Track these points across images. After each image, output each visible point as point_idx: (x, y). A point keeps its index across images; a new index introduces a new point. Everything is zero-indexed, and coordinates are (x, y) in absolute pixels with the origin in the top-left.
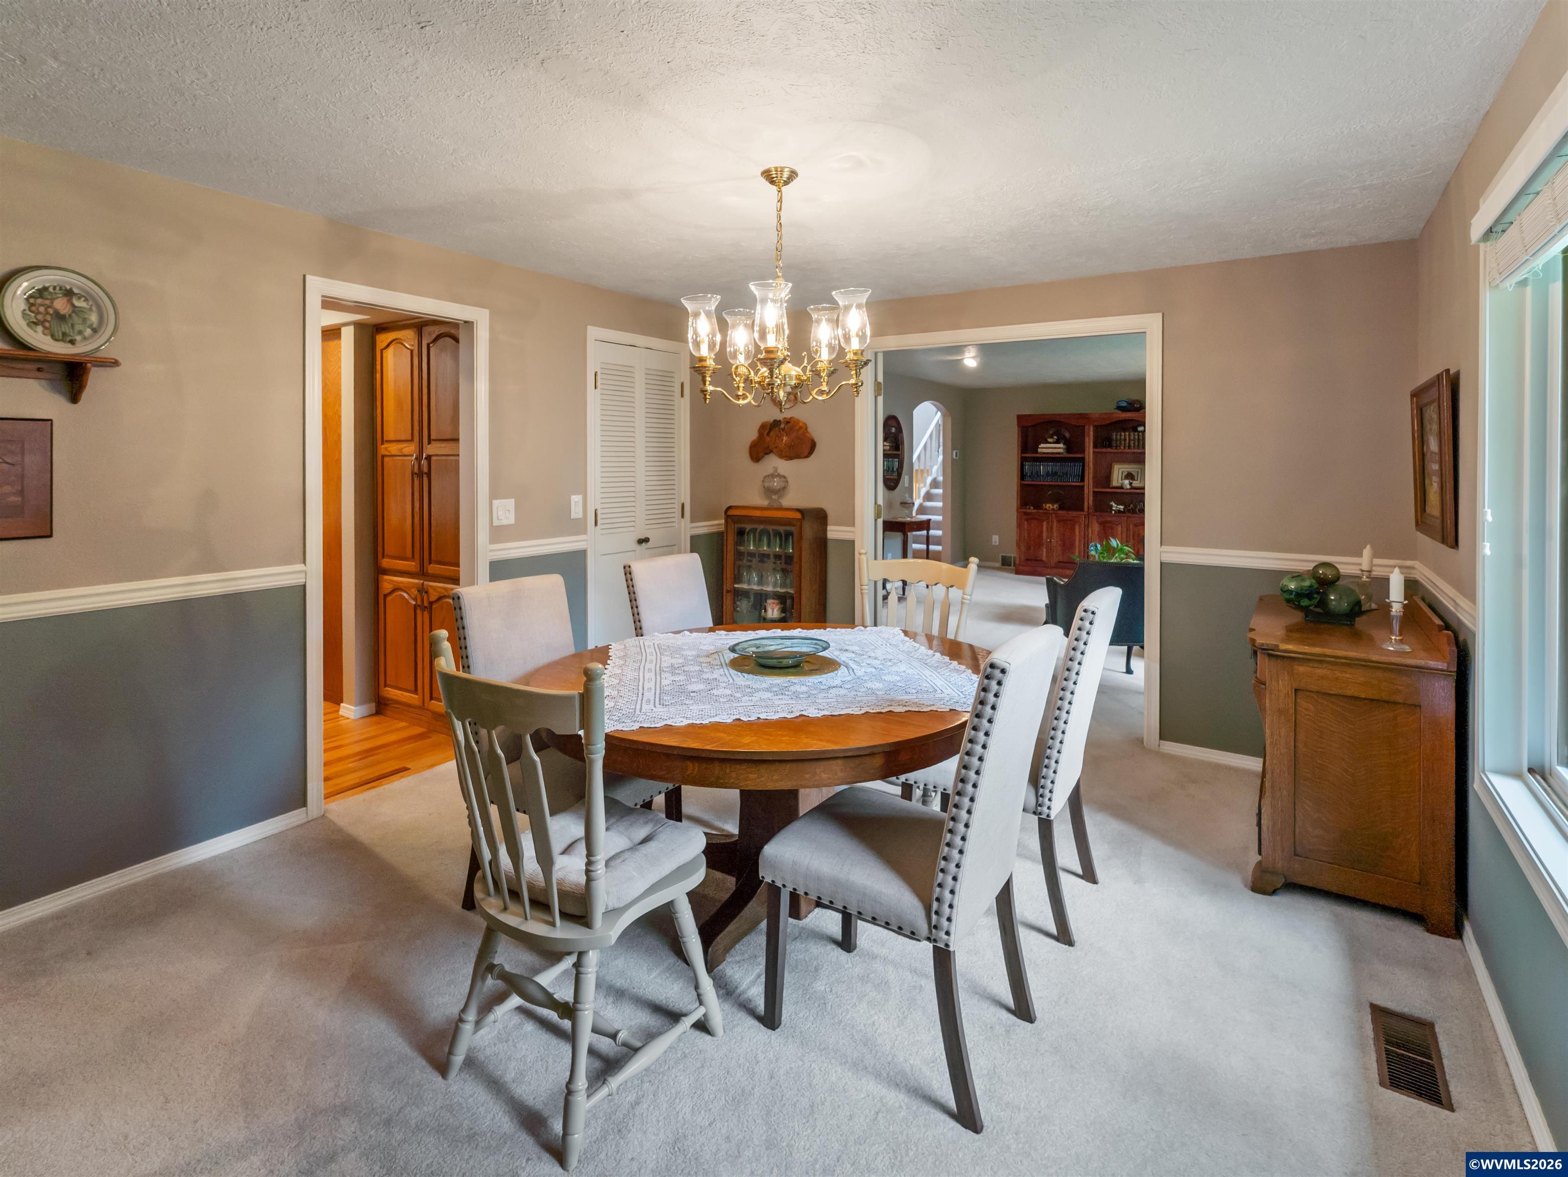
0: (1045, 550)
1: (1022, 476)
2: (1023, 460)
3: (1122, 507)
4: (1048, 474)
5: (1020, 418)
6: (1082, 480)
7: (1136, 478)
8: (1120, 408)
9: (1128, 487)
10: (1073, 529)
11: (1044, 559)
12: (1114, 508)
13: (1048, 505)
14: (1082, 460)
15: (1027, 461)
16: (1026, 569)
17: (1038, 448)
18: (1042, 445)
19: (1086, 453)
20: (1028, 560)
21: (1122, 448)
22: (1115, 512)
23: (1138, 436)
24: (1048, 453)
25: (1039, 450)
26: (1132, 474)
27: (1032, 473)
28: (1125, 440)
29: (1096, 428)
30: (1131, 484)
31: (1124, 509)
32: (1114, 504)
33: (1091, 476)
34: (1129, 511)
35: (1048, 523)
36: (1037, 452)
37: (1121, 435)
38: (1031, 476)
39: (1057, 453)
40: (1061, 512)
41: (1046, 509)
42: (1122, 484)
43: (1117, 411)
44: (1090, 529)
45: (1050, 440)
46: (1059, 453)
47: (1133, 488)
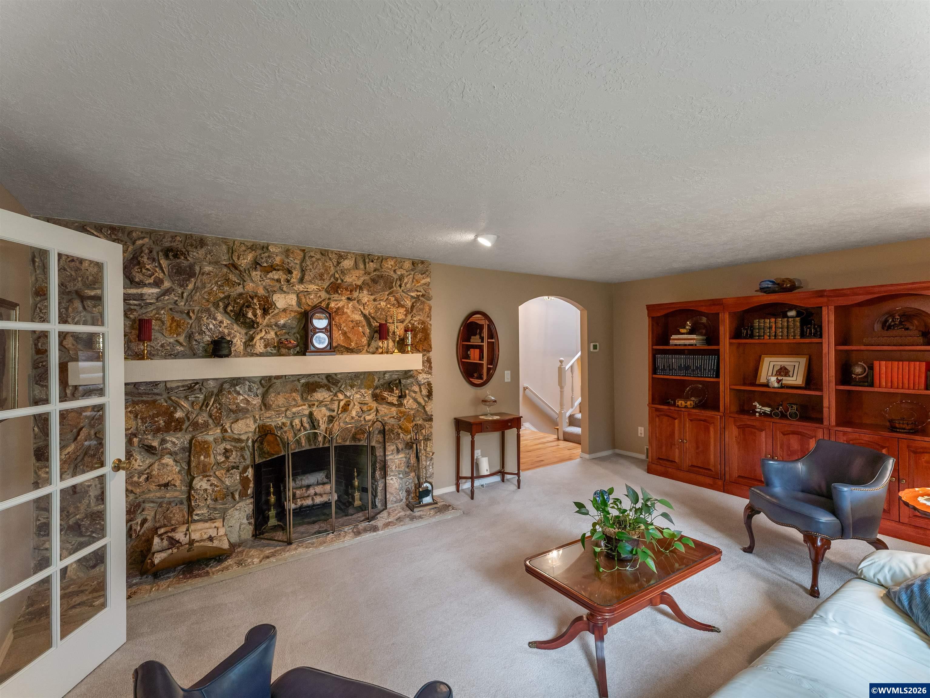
0: (677, 450)
1: (654, 369)
2: (654, 354)
3: (768, 409)
4: (680, 368)
5: (650, 308)
6: (718, 376)
7: (791, 374)
8: (763, 290)
9: (776, 385)
10: (707, 430)
11: (677, 460)
12: (758, 410)
13: (680, 402)
14: (717, 353)
15: (659, 354)
16: (659, 468)
17: (670, 339)
18: (674, 337)
19: (721, 343)
20: (659, 459)
21: (767, 337)
22: (760, 414)
23: (788, 322)
24: (679, 345)
25: (671, 342)
26: (786, 369)
27: (664, 366)
28: (770, 328)
29: (733, 315)
30: (779, 381)
31: (771, 411)
32: (758, 405)
33: (727, 370)
34: (776, 415)
35: (680, 422)
36: (668, 344)
37: (764, 323)
38: (664, 369)
39: (689, 345)
40: (694, 411)
41: (678, 406)
42: (768, 381)
43: (759, 294)
44: (727, 433)
45: (683, 331)
46: (692, 345)
47: (782, 387)
